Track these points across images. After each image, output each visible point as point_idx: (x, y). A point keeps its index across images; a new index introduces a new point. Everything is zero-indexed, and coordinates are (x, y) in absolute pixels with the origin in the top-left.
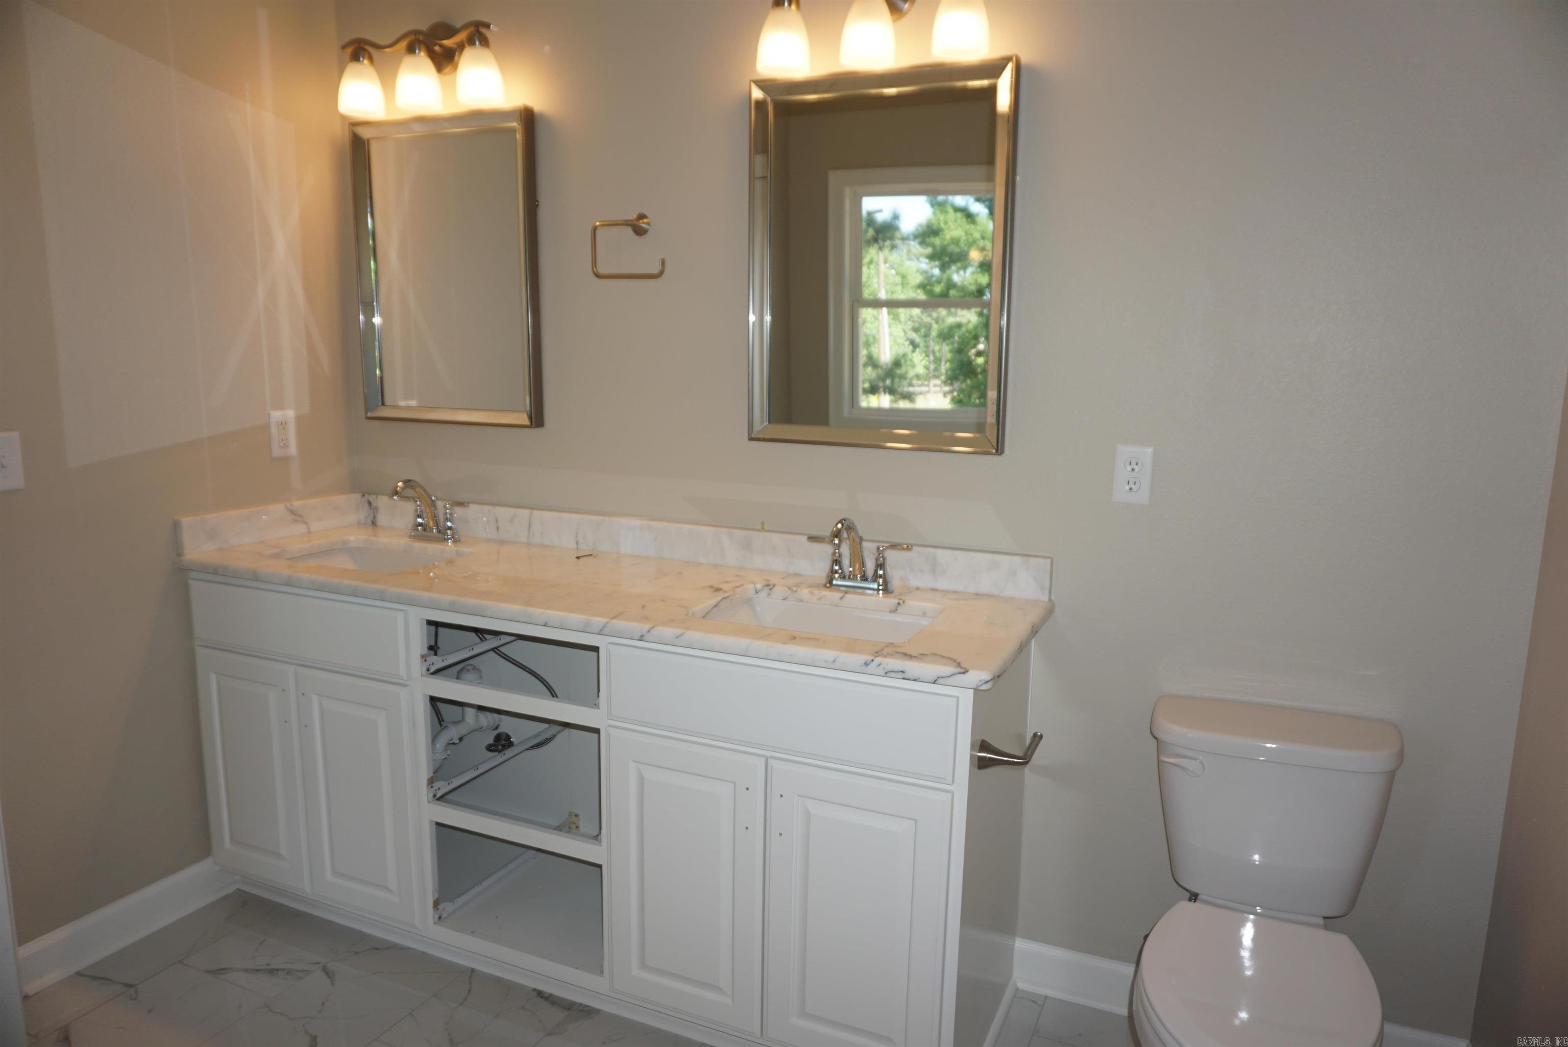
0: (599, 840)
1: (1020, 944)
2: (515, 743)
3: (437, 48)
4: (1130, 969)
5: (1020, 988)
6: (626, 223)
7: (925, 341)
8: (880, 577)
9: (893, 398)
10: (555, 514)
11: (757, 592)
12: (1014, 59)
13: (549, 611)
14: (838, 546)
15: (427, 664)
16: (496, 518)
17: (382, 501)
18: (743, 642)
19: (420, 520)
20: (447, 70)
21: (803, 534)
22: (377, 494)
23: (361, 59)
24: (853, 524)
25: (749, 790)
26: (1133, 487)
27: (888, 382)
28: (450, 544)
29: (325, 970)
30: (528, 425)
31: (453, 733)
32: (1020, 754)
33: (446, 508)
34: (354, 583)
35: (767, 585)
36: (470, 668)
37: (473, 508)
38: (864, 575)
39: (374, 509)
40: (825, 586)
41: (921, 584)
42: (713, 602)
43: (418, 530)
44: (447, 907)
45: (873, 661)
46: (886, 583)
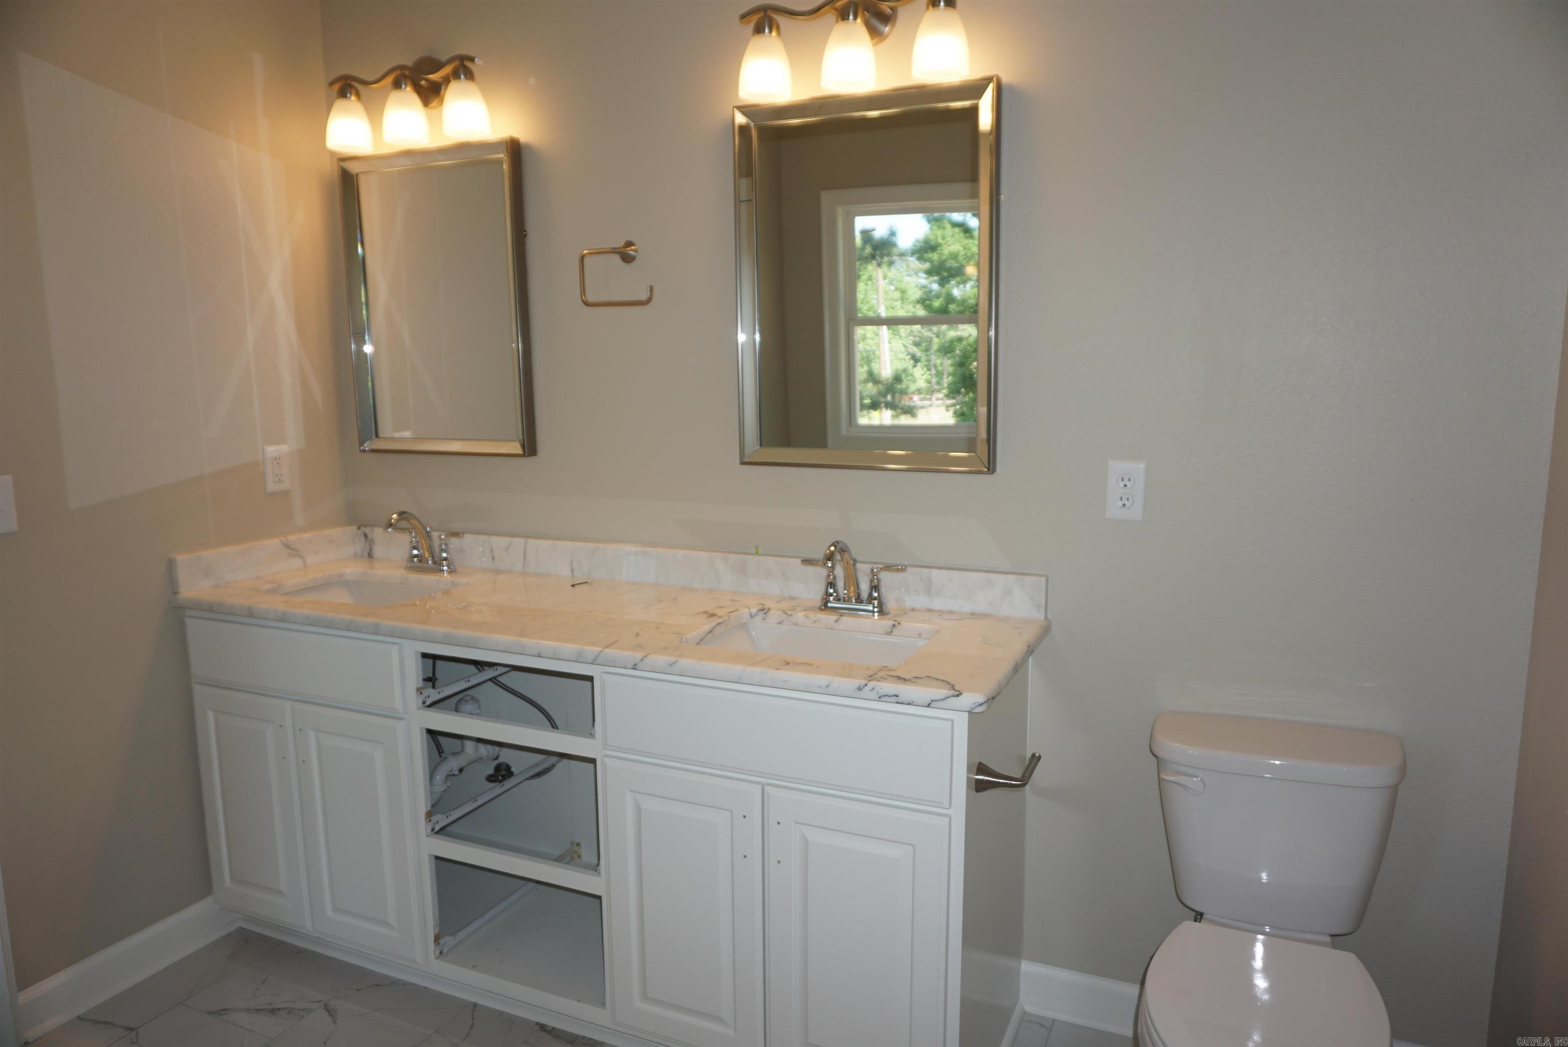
0: (598, 870)
1: (1026, 967)
2: (515, 773)
3: (423, 82)
4: (1135, 990)
5: (1027, 1011)
6: (614, 251)
7: (926, 355)
8: (875, 599)
9: (894, 413)
10: (549, 542)
11: (752, 617)
12: (995, 79)
13: (544, 642)
14: (833, 567)
15: (422, 697)
16: (491, 547)
17: (378, 533)
18: (736, 669)
19: (415, 552)
20: (434, 104)
21: (797, 557)
22: (373, 526)
23: (348, 95)
24: (846, 546)
25: (746, 818)
26: (1126, 503)
27: (889, 398)
28: (445, 575)
29: (326, 1007)
30: (520, 454)
31: (453, 764)
32: (1019, 776)
33: (441, 539)
34: (350, 617)
35: (762, 610)
36: (468, 698)
37: (468, 538)
38: (859, 596)
39: (370, 541)
40: (820, 609)
41: (917, 606)
42: (708, 627)
43: (414, 561)
44: (448, 941)
45: (866, 685)
46: (881, 606)
